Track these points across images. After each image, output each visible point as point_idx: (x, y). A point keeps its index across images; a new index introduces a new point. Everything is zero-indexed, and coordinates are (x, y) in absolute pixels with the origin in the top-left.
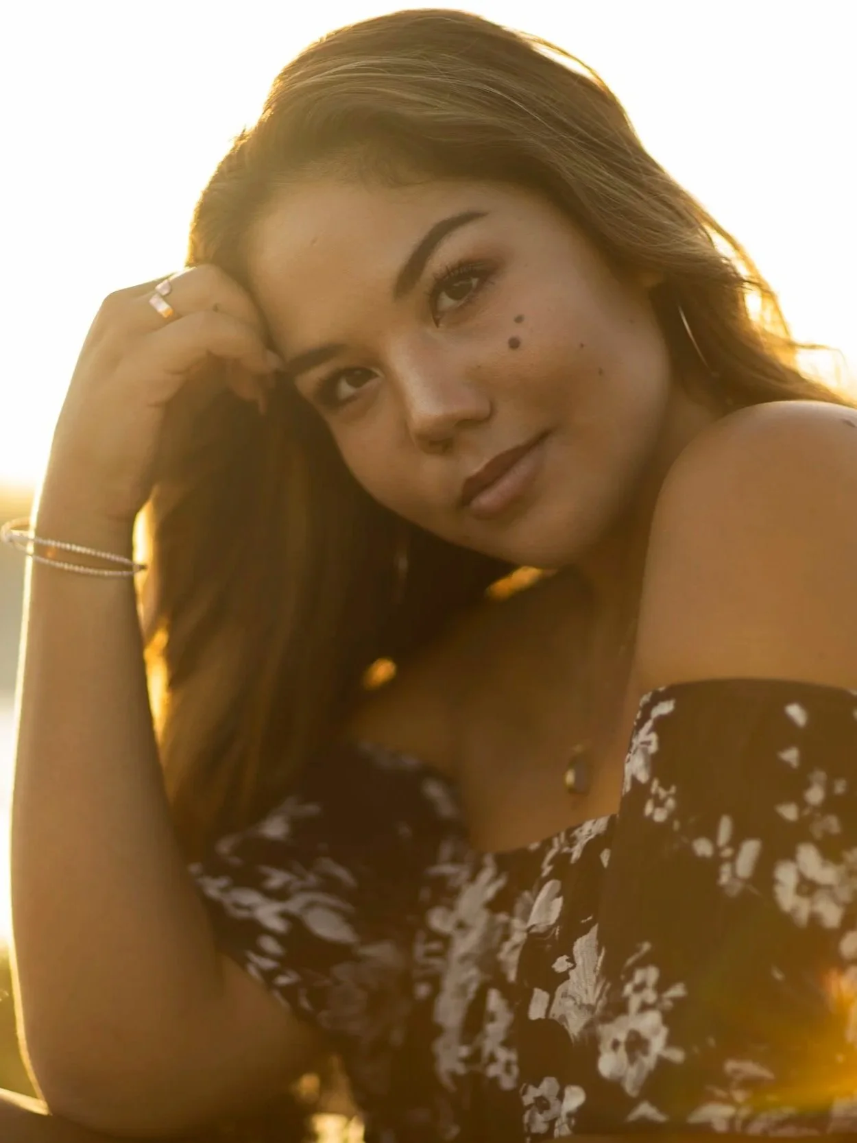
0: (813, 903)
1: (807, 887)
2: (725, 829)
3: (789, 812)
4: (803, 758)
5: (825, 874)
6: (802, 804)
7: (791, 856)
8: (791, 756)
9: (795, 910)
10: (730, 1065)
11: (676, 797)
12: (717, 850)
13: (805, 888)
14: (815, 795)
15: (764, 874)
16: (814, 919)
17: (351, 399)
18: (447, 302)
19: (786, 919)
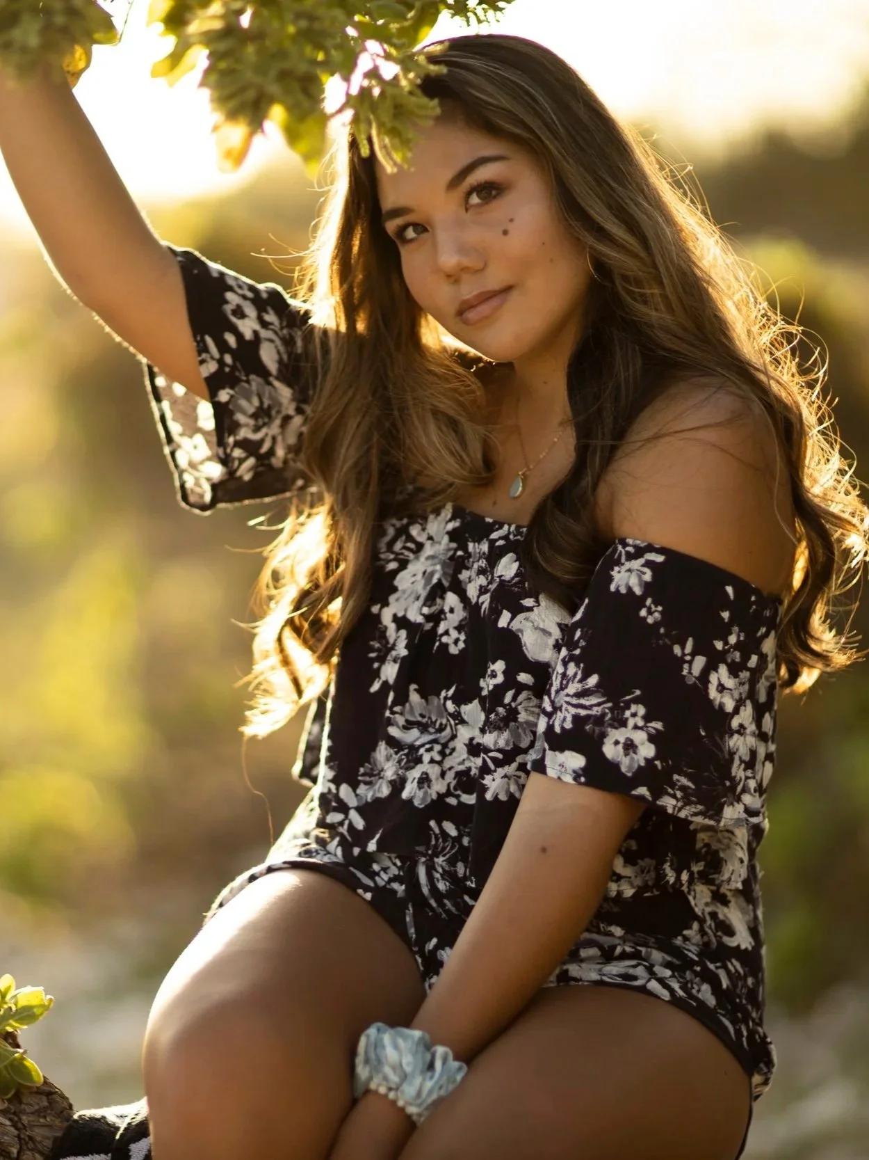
0: (722, 697)
1: (721, 688)
2: (690, 644)
3: (719, 645)
4: (730, 618)
5: (729, 683)
6: (726, 643)
7: (716, 669)
8: (726, 615)
9: (715, 699)
10: (676, 777)
11: (661, 613)
12: (684, 655)
13: (720, 688)
14: (733, 639)
15: (704, 677)
16: (721, 706)
17: (411, 240)
18: (475, 199)
19: (710, 702)
